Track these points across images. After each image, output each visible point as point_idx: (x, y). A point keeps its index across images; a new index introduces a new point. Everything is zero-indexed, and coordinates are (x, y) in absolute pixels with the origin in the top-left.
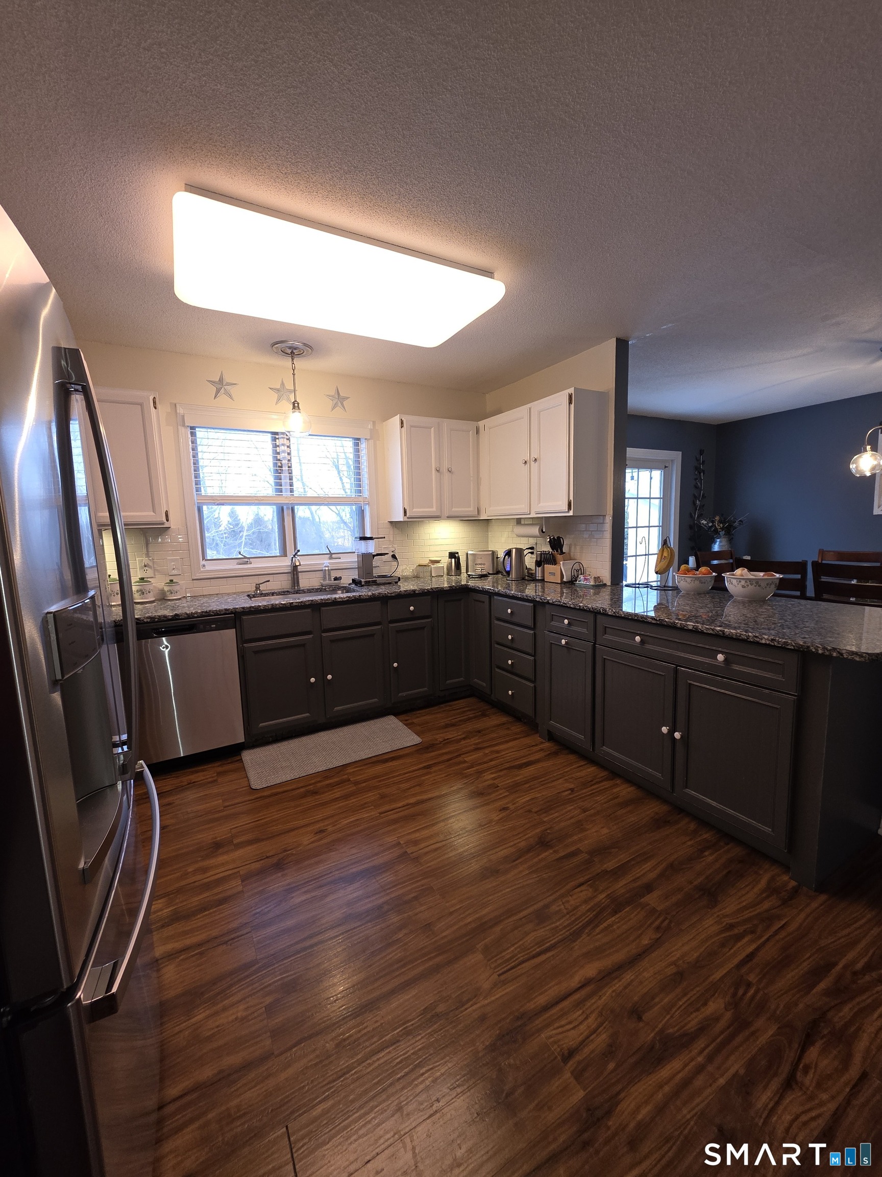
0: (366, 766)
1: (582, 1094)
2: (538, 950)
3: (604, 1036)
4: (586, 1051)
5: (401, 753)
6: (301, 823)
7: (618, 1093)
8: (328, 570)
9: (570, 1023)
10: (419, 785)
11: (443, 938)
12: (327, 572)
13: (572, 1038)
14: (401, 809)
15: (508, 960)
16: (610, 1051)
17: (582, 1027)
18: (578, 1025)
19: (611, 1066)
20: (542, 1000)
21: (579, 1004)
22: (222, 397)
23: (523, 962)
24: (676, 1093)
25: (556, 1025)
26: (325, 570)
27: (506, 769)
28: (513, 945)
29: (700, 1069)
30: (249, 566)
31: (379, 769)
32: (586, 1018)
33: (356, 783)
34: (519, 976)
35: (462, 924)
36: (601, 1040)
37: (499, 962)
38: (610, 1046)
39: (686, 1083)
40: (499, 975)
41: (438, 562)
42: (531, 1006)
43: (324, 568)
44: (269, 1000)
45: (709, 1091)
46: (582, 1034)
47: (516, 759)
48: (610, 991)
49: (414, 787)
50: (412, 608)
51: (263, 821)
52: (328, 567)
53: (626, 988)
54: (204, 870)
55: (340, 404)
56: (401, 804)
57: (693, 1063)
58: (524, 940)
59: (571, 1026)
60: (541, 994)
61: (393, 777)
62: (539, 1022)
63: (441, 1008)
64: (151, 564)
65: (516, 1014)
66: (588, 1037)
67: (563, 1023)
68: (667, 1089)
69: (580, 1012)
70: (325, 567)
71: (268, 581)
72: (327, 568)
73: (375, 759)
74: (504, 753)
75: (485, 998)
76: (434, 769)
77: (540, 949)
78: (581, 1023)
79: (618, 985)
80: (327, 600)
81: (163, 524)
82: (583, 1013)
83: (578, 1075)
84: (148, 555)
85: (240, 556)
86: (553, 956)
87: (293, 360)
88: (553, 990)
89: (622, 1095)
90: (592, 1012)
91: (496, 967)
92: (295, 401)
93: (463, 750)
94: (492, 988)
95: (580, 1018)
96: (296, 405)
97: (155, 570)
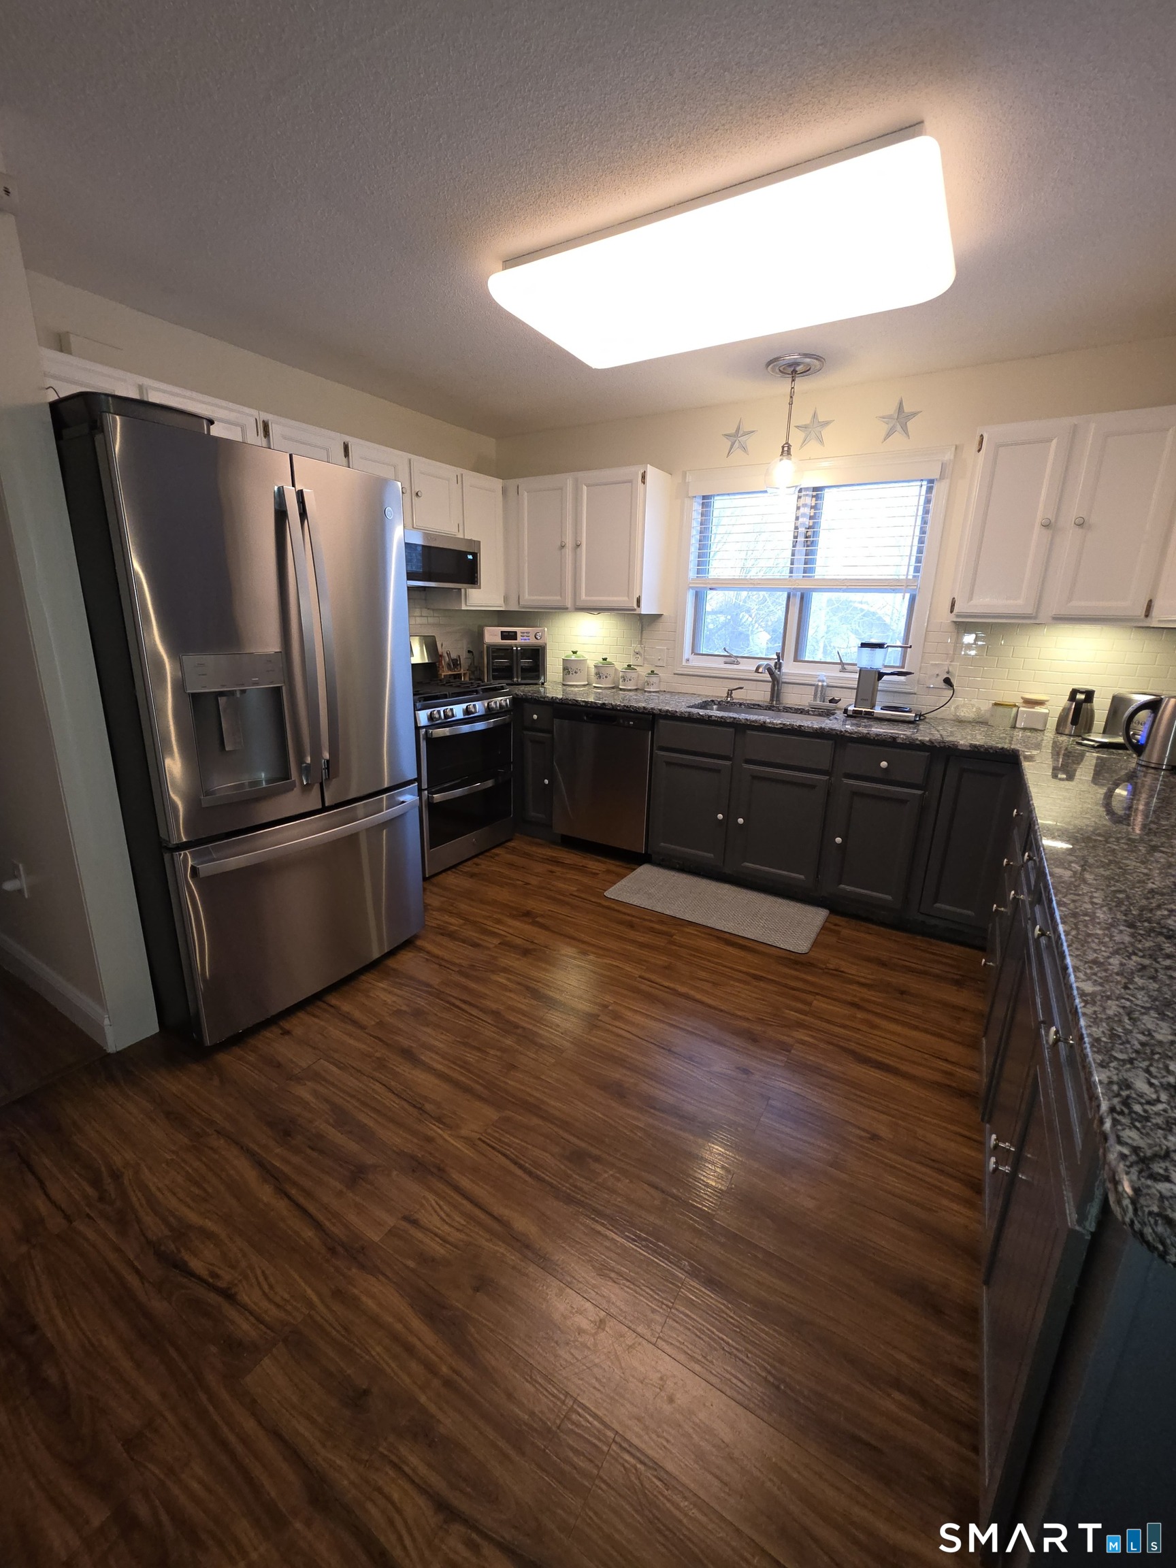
0: (707, 936)
1: (376, 1239)
2: (527, 1165)
3: (442, 1251)
4: (419, 1235)
5: (761, 948)
6: (587, 939)
7: (384, 1274)
8: (822, 686)
9: (448, 1215)
10: (714, 984)
11: (505, 1082)
12: (820, 689)
13: (431, 1219)
14: (663, 988)
15: (500, 1140)
16: (426, 1259)
17: (446, 1228)
18: (447, 1223)
19: (411, 1264)
20: (465, 1183)
21: (470, 1217)
22: (738, 453)
23: (504, 1155)
24: (395, 1337)
25: (441, 1203)
26: (818, 685)
27: (837, 1046)
28: (522, 1140)
29: (431, 1369)
30: (735, 667)
31: (713, 945)
32: (458, 1230)
33: (674, 943)
34: (485, 1156)
35: (528, 1090)
36: (437, 1249)
37: (497, 1135)
38: (433, 1260)
39: (410, 1350)
40: (480, 1139)
41: (1040, 703)
42: (455, 1175)
43: (817, 683)
44: (404, 1008)
45: (408, 1380)
46: (439, 1229)
47: (877, 1050)
48: (501, 1250)
49: (708, 981)
50: (884, 764)
51: (569, 919)
52: (823, 681)
53: (514, 1268)
54: (499, 922)
55: (899, 428)
56: (666, 984)
57: (436, 1359)
58: (534, 1149)
59: (445, 1218)
60: (471, 1180)
61: (709, 961)
62: (440, 1186)
63: (428, 1107)
64: (642, 652)
65: (442, 1165)
66: (436, 1235)
67: (445, 1208)
68: (399, 1327)
69: (463, 1222)
70: (819, 681)
71: (741, 688)
72: (820, 684)
73: (727, 936)
74: (879, 1033)
75: (450, 1135)
76: (762, 984)
77: (529, 1167)
78: (450, 1226)
79: (513, 1258)
80: (753, 721)
81: (635, 610)
82: (464, 1226)
83: (393, 1233)
84: (641, 643)
85: (726, 654)
86: (526, 1181)
87: (793, 380)
88: (481, 1191)
89: (381, 1277)
90: (467, 1235)
91: (489, 1134)
92: (787, 443)
93: (835, 994)
94: (462, 1137)
95: (456, 1224)
96: (786, 449)
97: (645, 659)
